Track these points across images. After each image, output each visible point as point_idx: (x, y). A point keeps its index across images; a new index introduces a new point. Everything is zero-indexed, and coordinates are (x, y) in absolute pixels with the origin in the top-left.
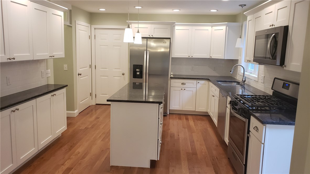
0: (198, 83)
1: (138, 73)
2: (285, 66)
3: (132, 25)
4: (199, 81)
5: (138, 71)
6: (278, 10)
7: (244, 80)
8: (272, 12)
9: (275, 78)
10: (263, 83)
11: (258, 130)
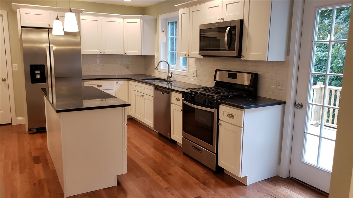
0: (117, 83)
1: (38, 77)
2: (243, 57)
3: (21, 9)
4: (117, 82)
5: (38, 74)
6: (227, 4)
7: (170, 76)
8: (219, 6)
9: (216, 71)
10: (196, 76)
11: (233, 116)
